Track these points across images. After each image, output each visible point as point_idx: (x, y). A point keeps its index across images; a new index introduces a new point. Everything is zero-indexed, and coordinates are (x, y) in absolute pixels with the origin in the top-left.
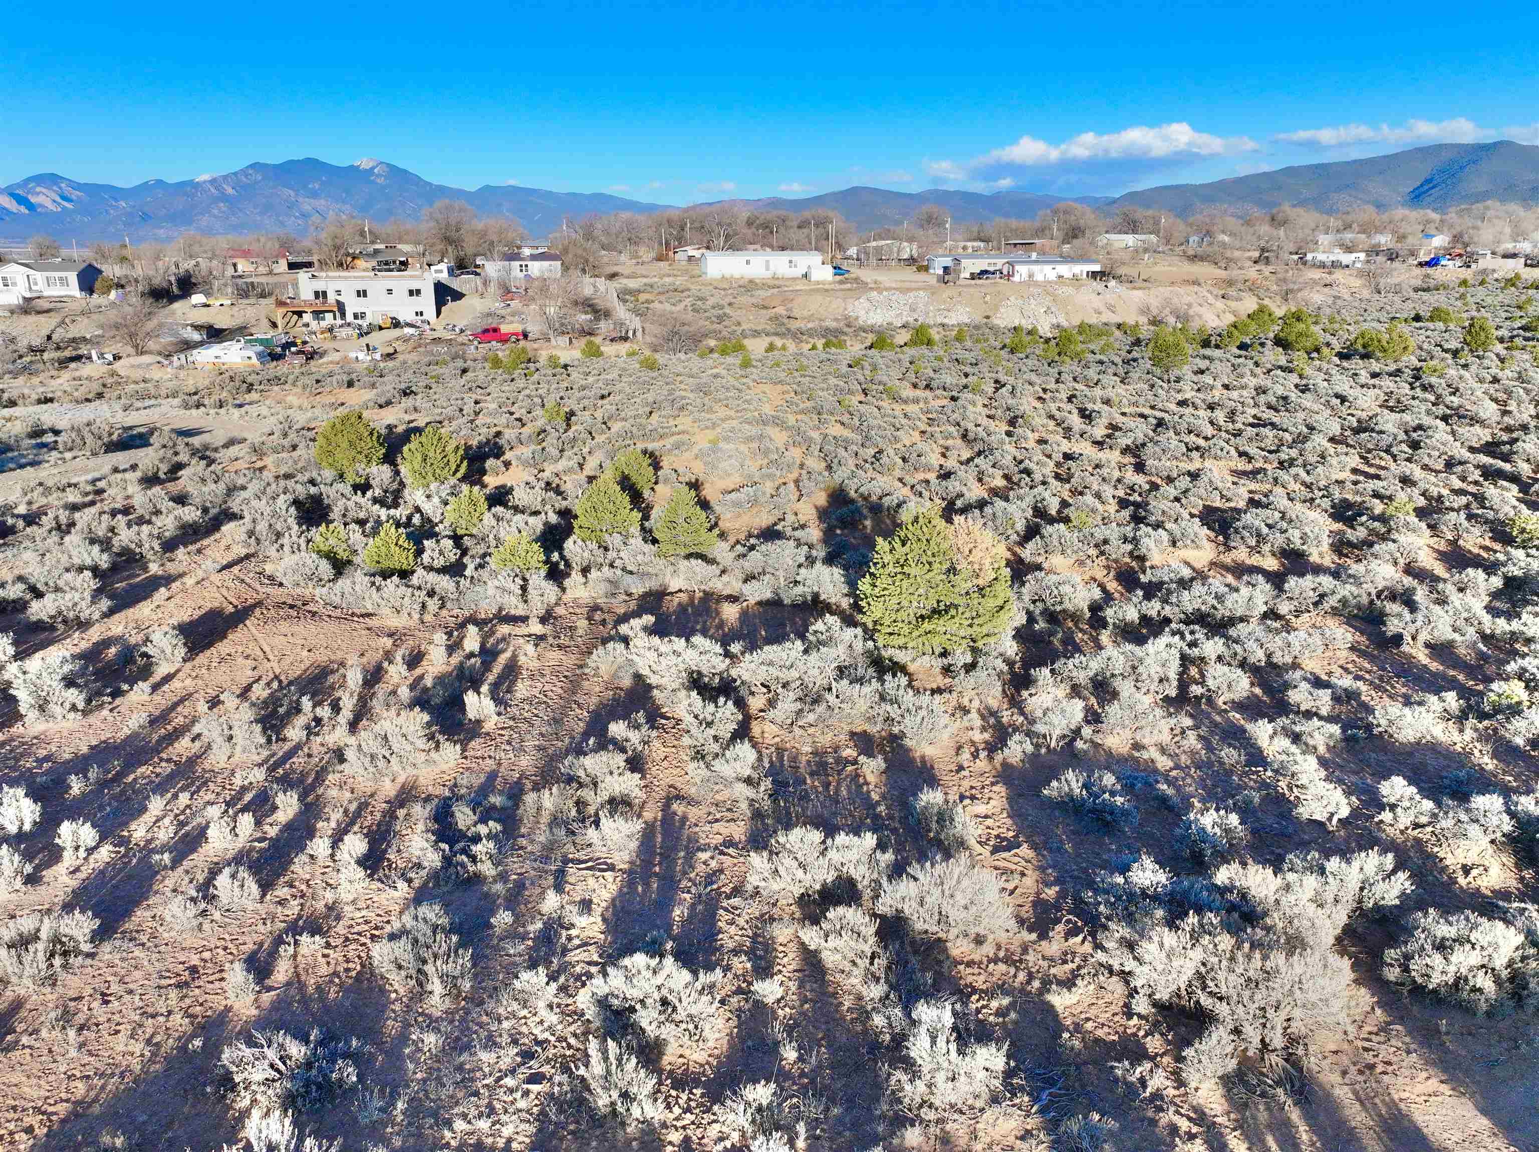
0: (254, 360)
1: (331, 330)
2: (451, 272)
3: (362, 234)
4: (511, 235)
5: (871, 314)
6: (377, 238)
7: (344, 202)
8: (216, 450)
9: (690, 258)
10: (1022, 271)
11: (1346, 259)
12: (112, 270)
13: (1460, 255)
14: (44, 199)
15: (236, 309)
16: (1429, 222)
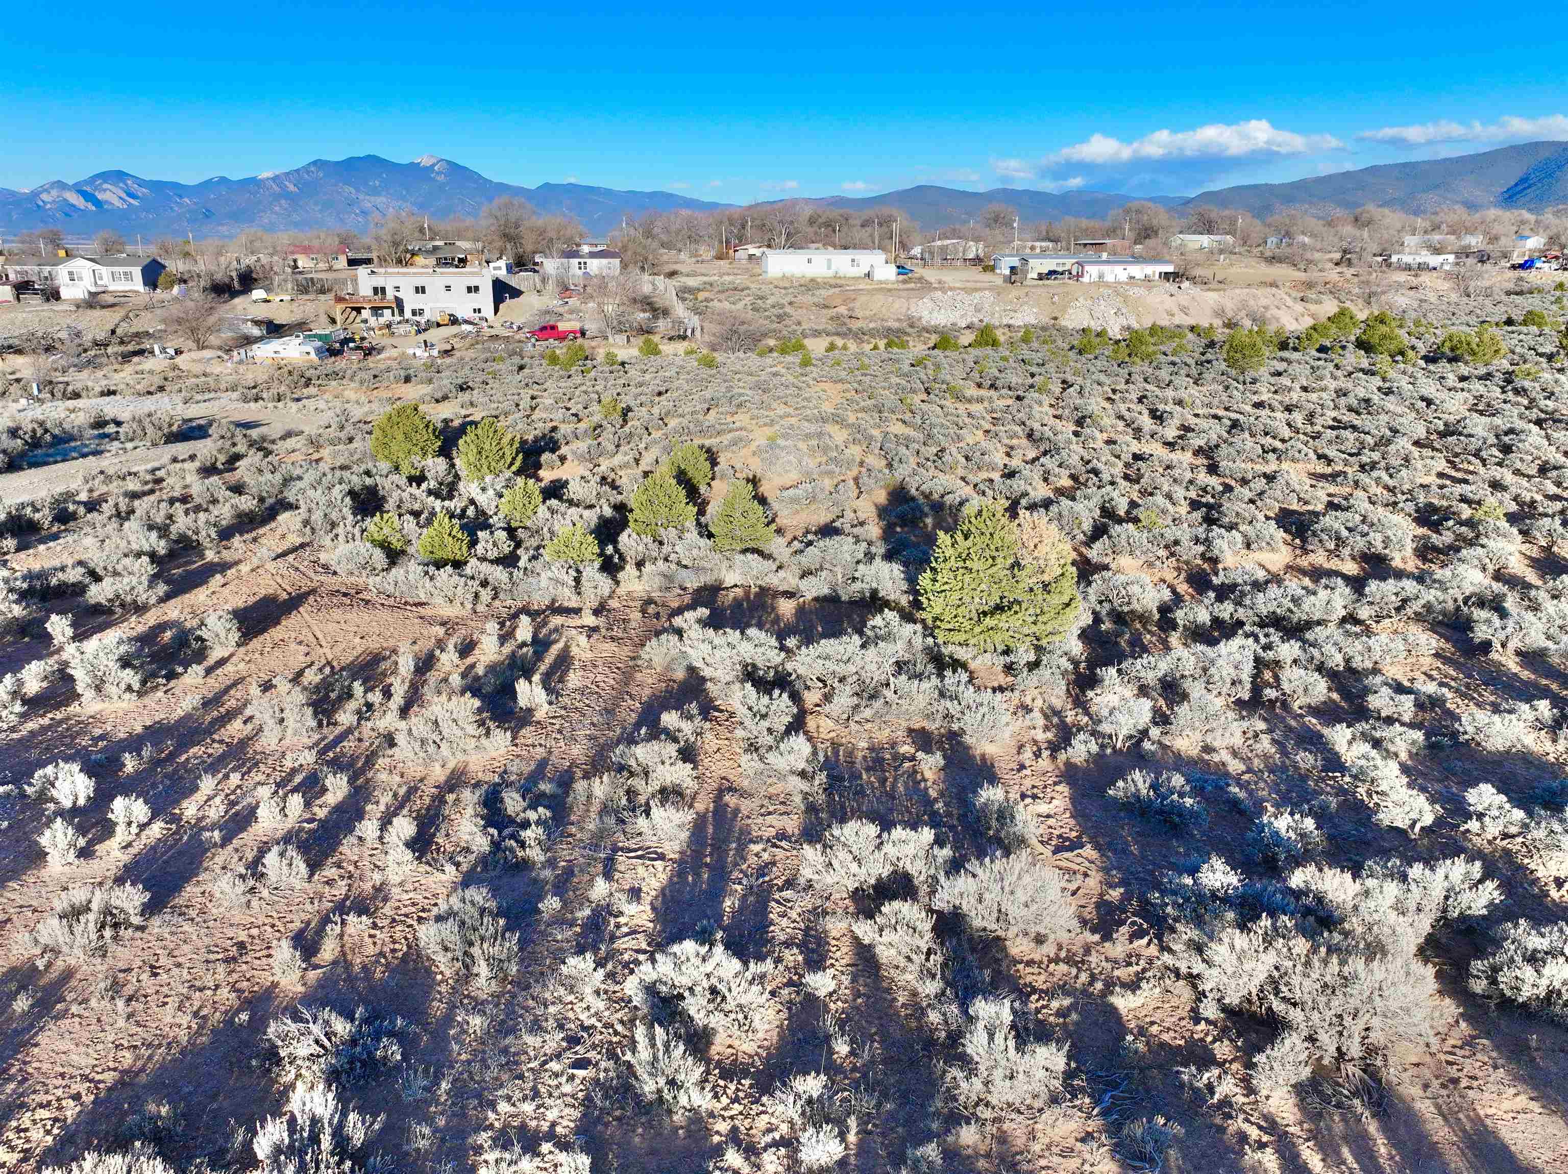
0: (313, 355)
1: (389, 326)
2: (509, 269)
3: (421, 230)
4: (569, 232)
5: (935, 314)
6: (436, 234)
7: (403, 198)
8: (273, 442)
9: (751, 257)
10: (1092, 272)
11: (1435, 261)
12: (175, 266)
13: (1557, 258)
14: (111, 195)
15: (295, 304)
16: (1523, 222)
